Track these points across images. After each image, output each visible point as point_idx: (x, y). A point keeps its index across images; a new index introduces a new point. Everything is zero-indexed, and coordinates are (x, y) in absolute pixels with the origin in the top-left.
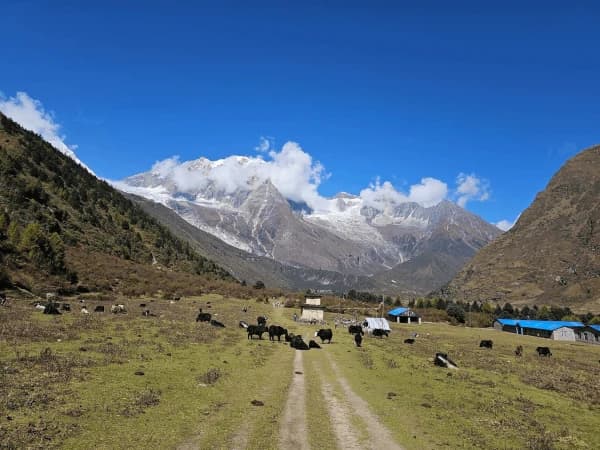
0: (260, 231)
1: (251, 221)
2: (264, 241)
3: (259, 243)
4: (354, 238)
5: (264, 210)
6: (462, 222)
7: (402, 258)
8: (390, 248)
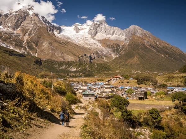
0: (28, 43)
1: (23, 37)
2: (31, 48)
3: (28, 50)
4: (86, 46)
5: (31, 31)
6: (143, 35)
7: (114, 56)
8: (106, 51)
